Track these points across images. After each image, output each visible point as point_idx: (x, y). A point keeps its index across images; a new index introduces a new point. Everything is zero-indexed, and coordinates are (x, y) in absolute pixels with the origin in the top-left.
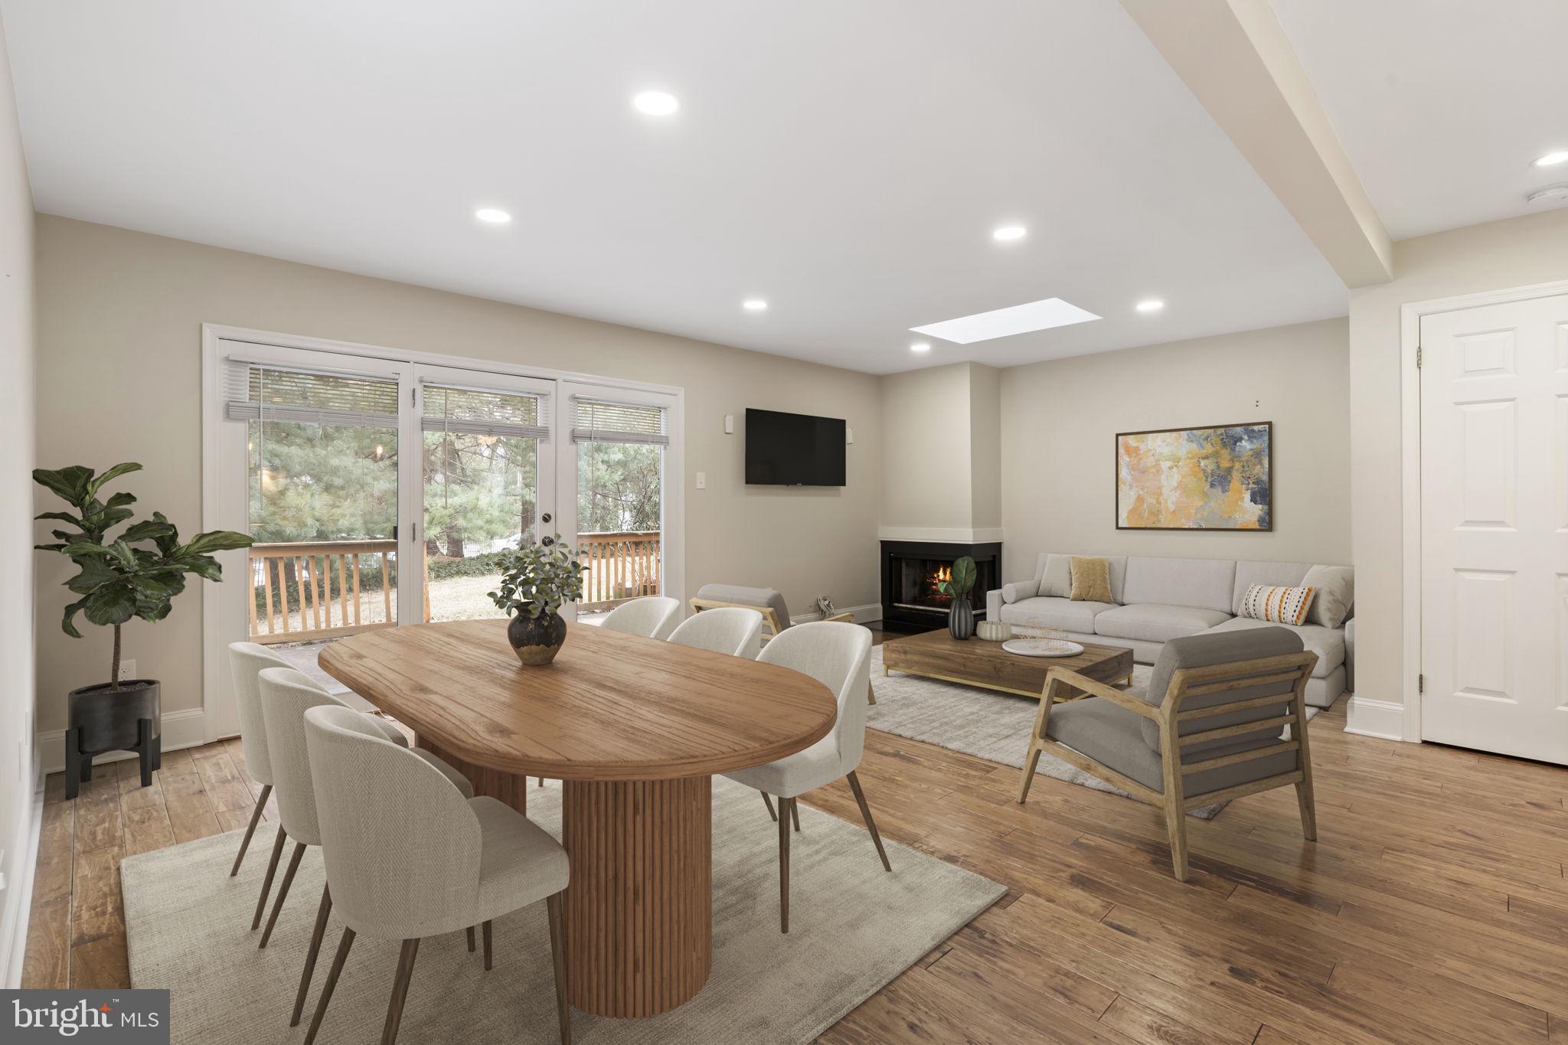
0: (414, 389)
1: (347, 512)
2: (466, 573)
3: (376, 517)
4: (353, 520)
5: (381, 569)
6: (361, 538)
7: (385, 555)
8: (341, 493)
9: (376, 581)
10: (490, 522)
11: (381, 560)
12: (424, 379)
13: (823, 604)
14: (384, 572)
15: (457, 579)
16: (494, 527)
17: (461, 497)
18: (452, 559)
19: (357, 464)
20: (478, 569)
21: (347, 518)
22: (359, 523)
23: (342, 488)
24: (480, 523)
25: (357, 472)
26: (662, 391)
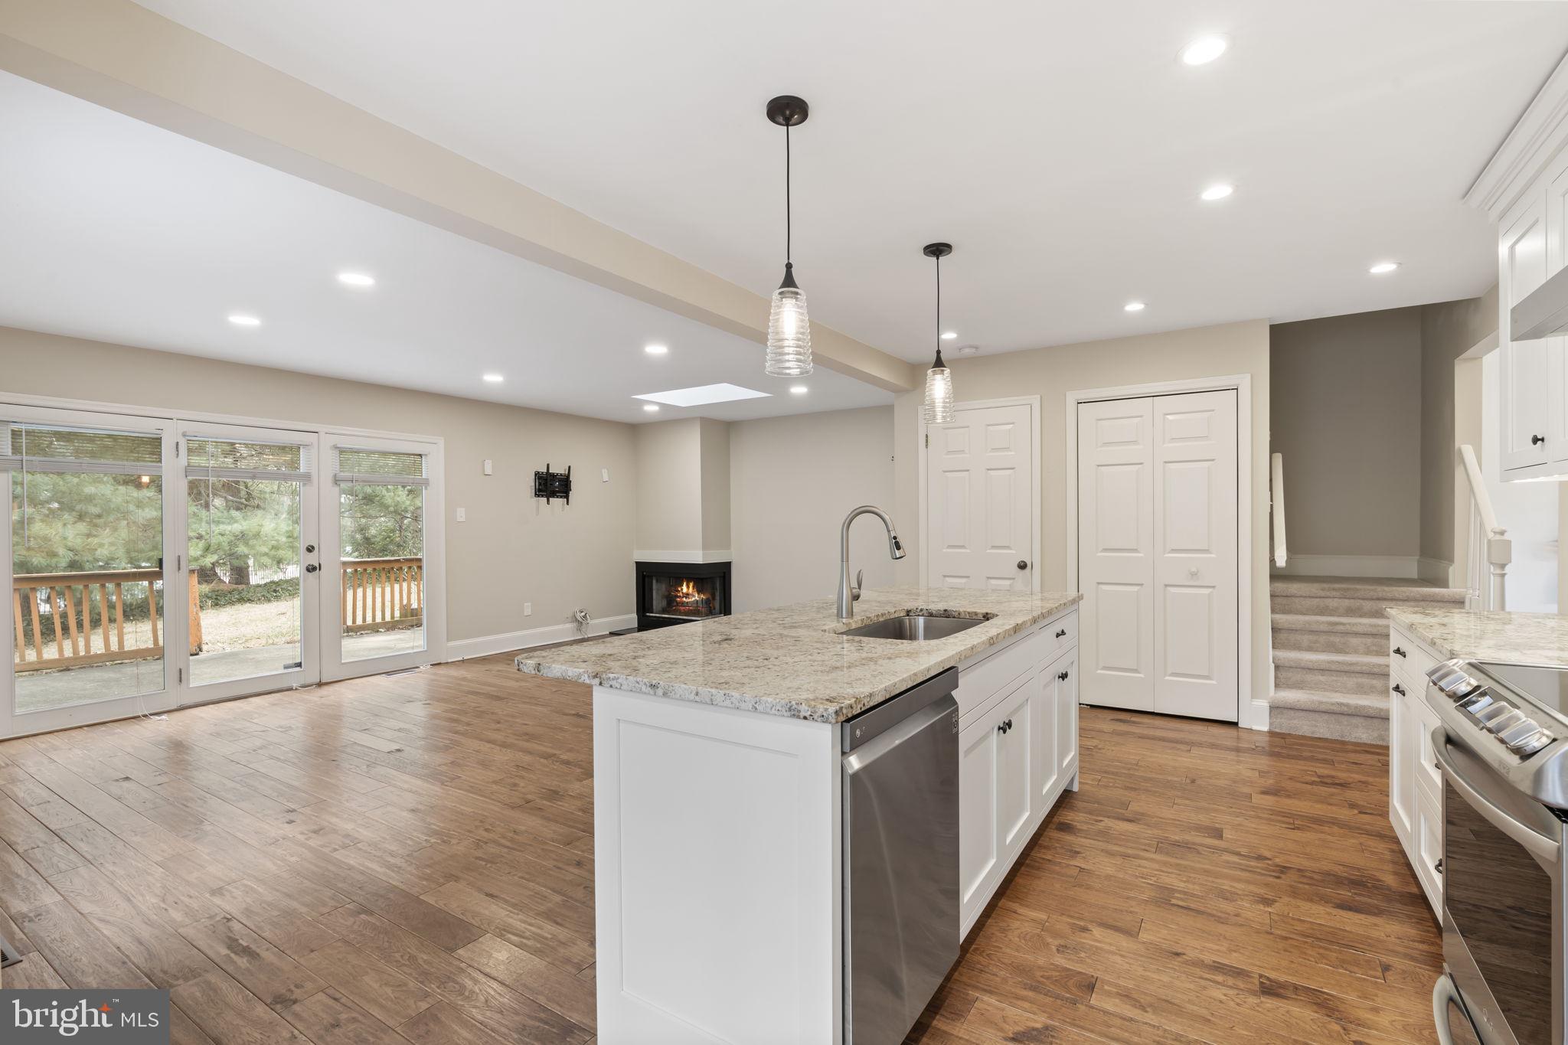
0: (178, 443)
1: (106, 541)
2: (249, 600)
3: (141, 546)
4: (113, 548)
5: (146, 598)
6: (123, 567)
7: (151, 584)
8: (98, 521)
9: (142, 611)
10: (274, 548)
11: (148, 589)
12: (188, 434)
13: (579, 616)
14: (151, 602)
15: (239, 607)
16: (281, 553)
17: (241, 523)
18: (235, 586)
19: (117, 492)
20: (263, 596)
21: (106, 547)
22: (121, 552)
23: (99, 516)
24: (265, 549)
25: (118, 500)
26: (421, 440)
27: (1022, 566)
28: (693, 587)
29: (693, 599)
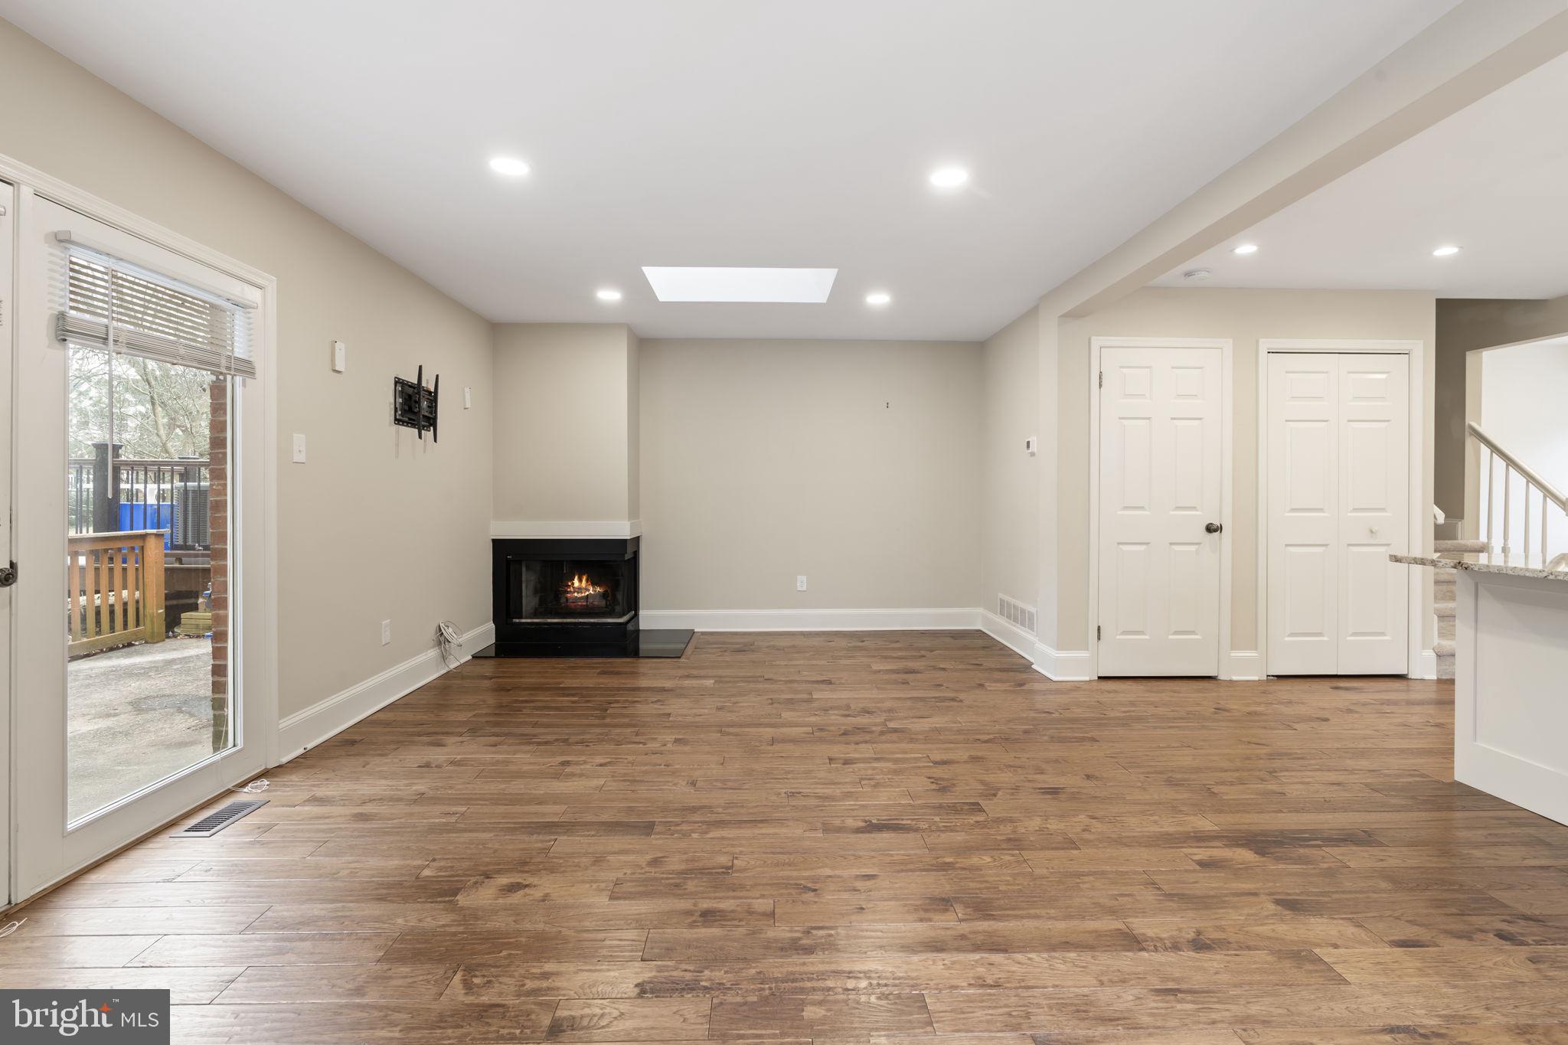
13: (447, 632)
26: (241, 274)
27: (1210, 529)
28: (587, 581)
29: (587, 593)
